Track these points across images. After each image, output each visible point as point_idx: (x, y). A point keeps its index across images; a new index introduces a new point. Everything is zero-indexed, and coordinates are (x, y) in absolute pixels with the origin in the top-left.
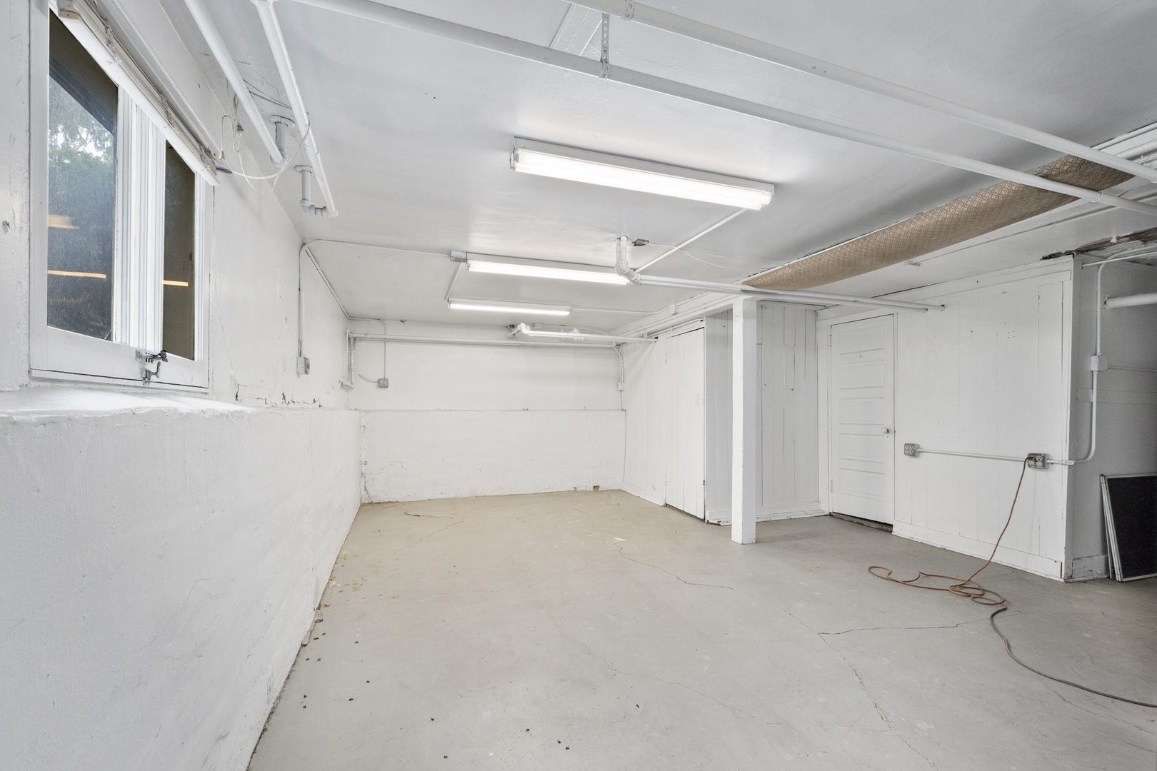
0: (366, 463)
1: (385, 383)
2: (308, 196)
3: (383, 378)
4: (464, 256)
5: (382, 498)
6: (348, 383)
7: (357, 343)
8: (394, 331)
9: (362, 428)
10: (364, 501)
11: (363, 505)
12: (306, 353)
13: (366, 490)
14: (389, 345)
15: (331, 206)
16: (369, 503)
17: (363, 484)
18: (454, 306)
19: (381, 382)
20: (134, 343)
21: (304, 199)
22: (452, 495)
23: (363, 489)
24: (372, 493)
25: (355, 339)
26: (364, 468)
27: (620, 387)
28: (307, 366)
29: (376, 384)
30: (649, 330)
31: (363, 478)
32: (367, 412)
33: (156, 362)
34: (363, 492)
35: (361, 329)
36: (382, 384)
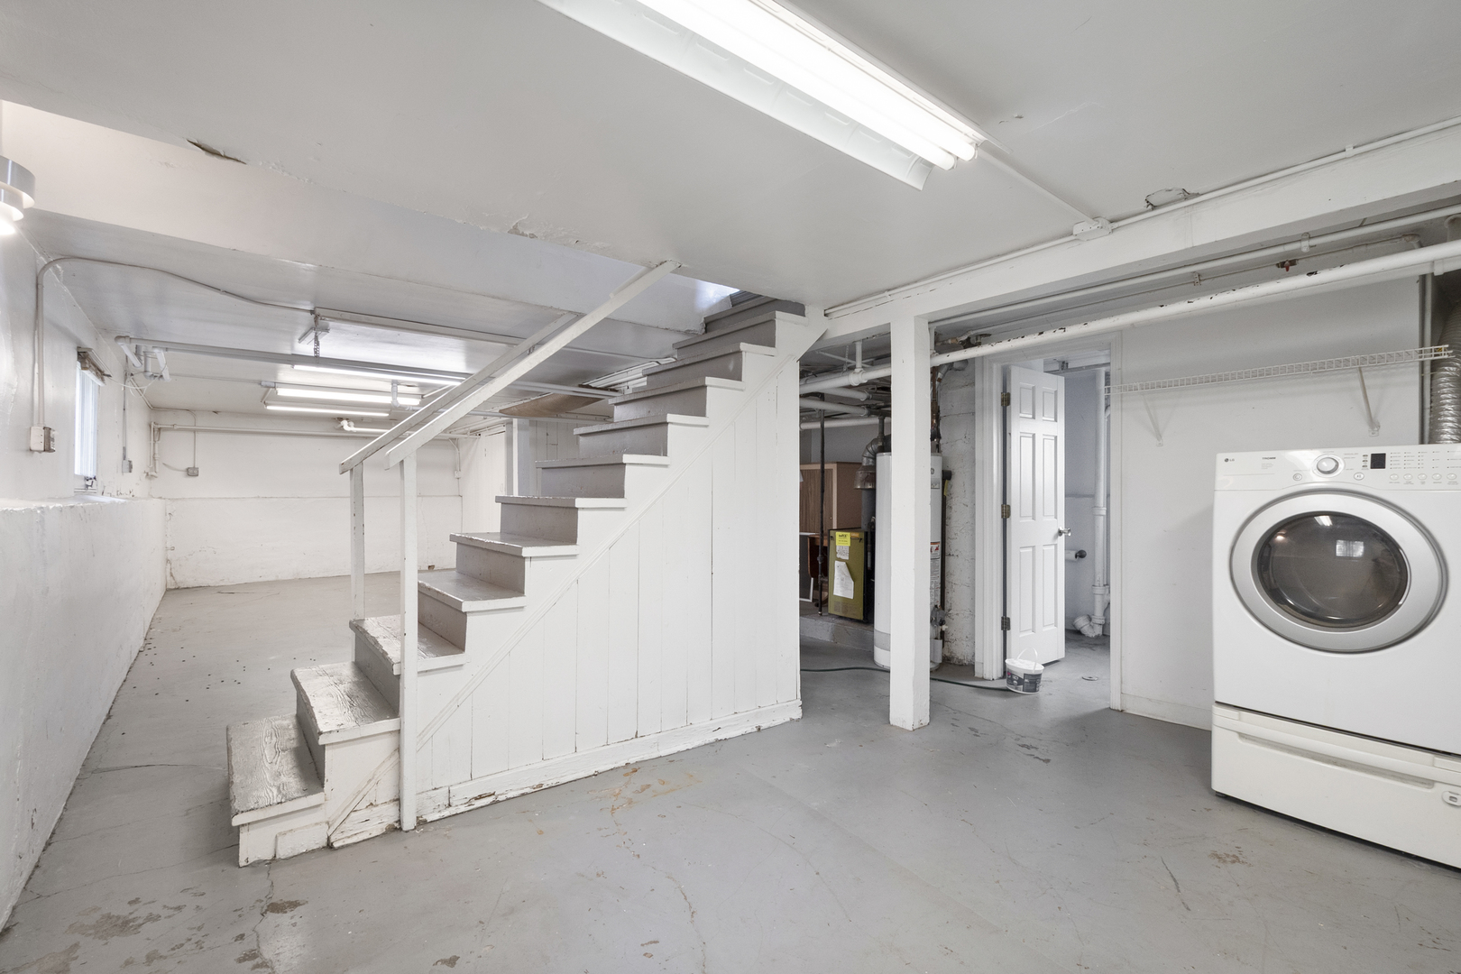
0: (173, 549)
1: (195, 472)
2: (149, 369)
3: (192, 466)
4: (273, 385)
5: (191, 583)
6: (154, 473)
7: (162, 433)
8: (203, 422)
9: (168, 516)
10: (169, 587)
11: (168, 590)
12: (129, 457)
13: (172, 575)
14: (199, 435)
15: (166, 374)
16: (175, 589)
17: (168, 570)
18: (269, 408)
19: (191, 471)
20: (77, 472)
21: (146, 371)
22: (272, 578)
23: (168, 574)
24: (178, 578)
25: (159, 429)
26: (170, 555)
27: (457, 475)
28: (131, 467)
29: (184, 473)
30: (471, 428)
31: (169, 565)
32: (173, 500)
33: (90, 481)
34: (169, 578)
35: (166, 420)
36: (192, 472)
